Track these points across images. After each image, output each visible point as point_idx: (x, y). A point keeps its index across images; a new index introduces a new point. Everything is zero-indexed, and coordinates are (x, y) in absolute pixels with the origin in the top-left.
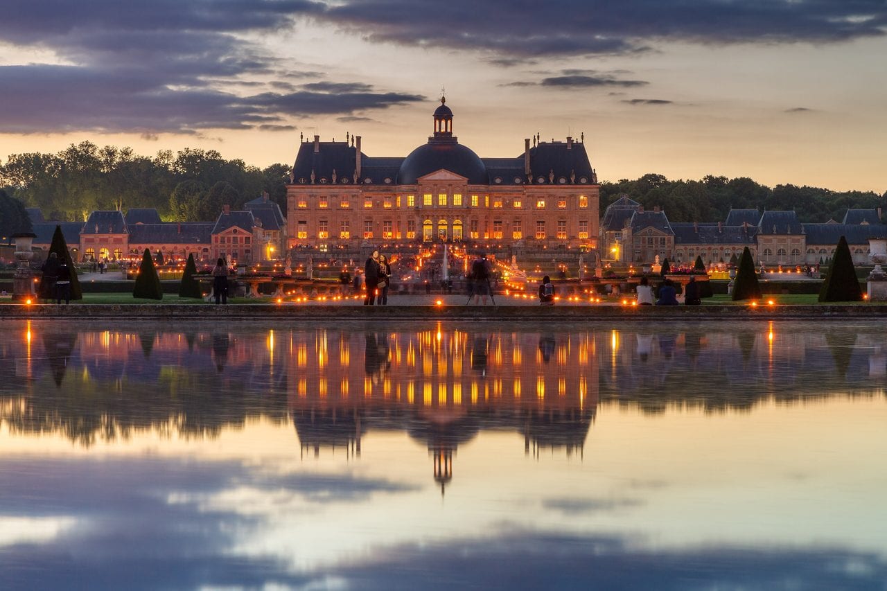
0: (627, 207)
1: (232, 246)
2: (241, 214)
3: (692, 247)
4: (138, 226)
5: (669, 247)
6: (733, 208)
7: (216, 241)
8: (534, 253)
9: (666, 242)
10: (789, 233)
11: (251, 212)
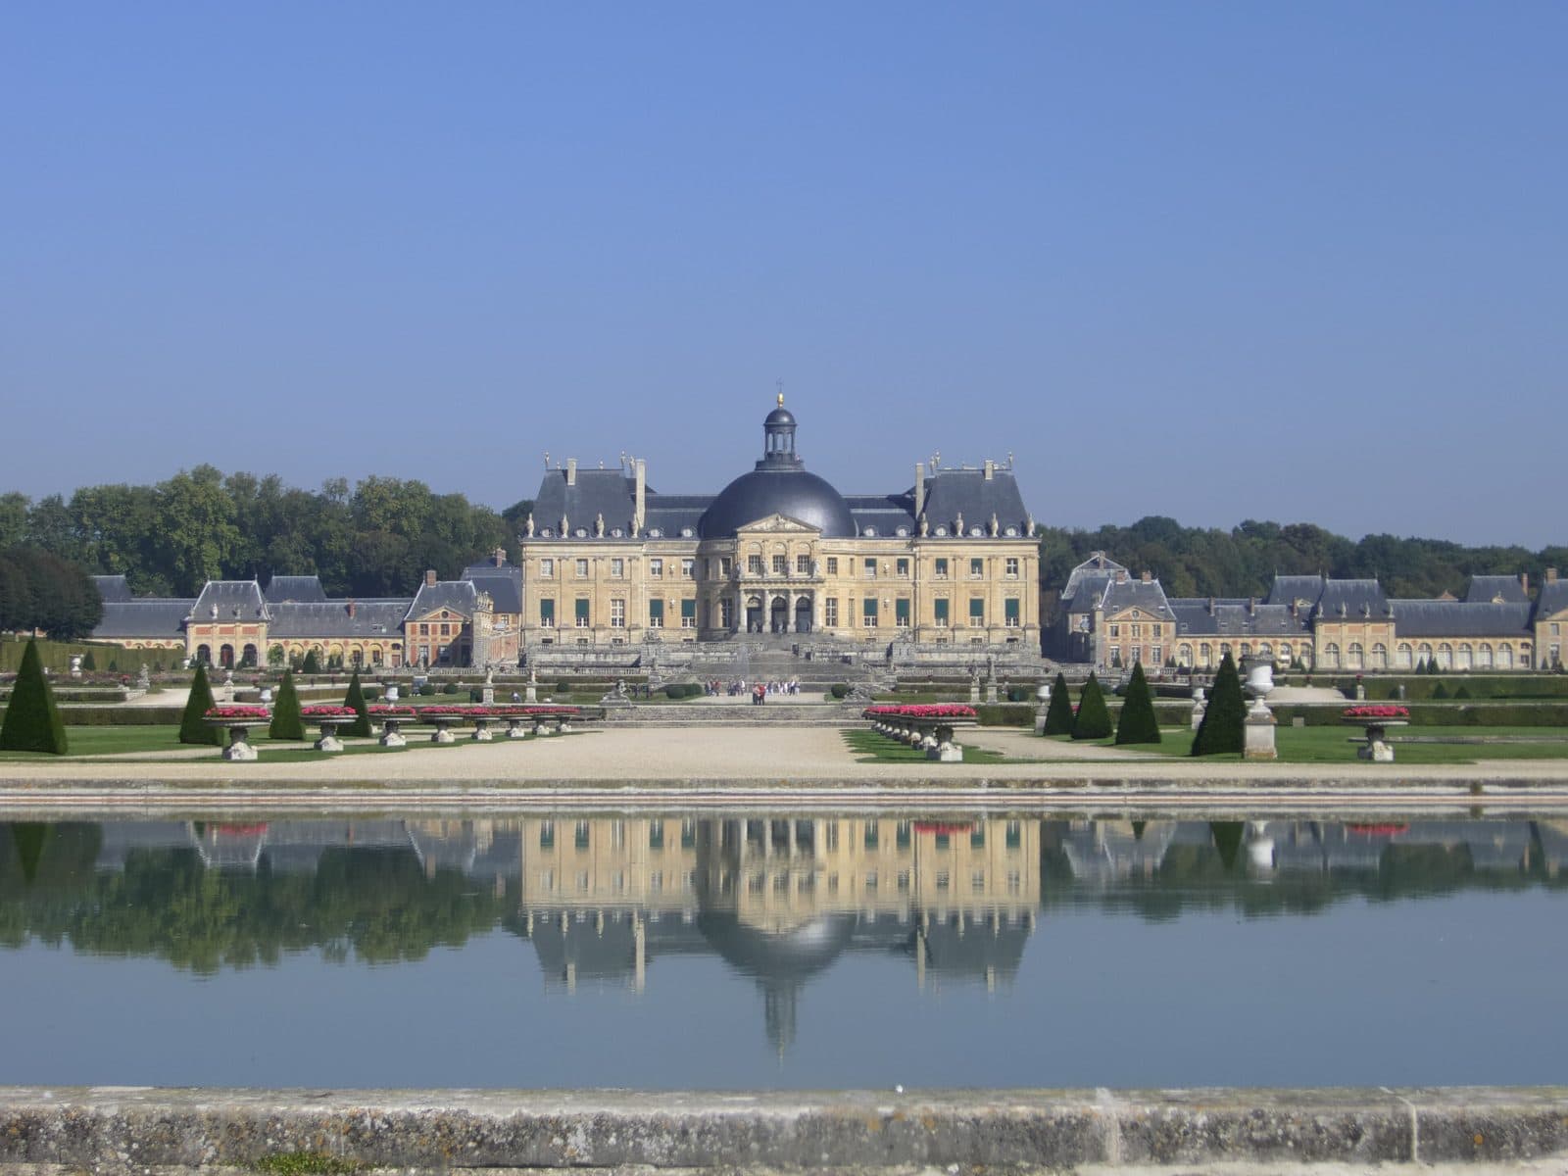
0: (1101, 573)
1: (439, 640)
2: (455, 586)
3: (1206, 640)
4: (284, 607)
5: (1166, 639)
6: (1279, 575)
7: (413, 632)
8: (930, 652)
9: (1162, 632)
10: (1367, 616)
11: (471, 583)
